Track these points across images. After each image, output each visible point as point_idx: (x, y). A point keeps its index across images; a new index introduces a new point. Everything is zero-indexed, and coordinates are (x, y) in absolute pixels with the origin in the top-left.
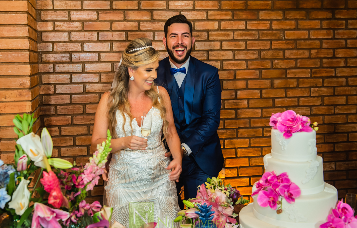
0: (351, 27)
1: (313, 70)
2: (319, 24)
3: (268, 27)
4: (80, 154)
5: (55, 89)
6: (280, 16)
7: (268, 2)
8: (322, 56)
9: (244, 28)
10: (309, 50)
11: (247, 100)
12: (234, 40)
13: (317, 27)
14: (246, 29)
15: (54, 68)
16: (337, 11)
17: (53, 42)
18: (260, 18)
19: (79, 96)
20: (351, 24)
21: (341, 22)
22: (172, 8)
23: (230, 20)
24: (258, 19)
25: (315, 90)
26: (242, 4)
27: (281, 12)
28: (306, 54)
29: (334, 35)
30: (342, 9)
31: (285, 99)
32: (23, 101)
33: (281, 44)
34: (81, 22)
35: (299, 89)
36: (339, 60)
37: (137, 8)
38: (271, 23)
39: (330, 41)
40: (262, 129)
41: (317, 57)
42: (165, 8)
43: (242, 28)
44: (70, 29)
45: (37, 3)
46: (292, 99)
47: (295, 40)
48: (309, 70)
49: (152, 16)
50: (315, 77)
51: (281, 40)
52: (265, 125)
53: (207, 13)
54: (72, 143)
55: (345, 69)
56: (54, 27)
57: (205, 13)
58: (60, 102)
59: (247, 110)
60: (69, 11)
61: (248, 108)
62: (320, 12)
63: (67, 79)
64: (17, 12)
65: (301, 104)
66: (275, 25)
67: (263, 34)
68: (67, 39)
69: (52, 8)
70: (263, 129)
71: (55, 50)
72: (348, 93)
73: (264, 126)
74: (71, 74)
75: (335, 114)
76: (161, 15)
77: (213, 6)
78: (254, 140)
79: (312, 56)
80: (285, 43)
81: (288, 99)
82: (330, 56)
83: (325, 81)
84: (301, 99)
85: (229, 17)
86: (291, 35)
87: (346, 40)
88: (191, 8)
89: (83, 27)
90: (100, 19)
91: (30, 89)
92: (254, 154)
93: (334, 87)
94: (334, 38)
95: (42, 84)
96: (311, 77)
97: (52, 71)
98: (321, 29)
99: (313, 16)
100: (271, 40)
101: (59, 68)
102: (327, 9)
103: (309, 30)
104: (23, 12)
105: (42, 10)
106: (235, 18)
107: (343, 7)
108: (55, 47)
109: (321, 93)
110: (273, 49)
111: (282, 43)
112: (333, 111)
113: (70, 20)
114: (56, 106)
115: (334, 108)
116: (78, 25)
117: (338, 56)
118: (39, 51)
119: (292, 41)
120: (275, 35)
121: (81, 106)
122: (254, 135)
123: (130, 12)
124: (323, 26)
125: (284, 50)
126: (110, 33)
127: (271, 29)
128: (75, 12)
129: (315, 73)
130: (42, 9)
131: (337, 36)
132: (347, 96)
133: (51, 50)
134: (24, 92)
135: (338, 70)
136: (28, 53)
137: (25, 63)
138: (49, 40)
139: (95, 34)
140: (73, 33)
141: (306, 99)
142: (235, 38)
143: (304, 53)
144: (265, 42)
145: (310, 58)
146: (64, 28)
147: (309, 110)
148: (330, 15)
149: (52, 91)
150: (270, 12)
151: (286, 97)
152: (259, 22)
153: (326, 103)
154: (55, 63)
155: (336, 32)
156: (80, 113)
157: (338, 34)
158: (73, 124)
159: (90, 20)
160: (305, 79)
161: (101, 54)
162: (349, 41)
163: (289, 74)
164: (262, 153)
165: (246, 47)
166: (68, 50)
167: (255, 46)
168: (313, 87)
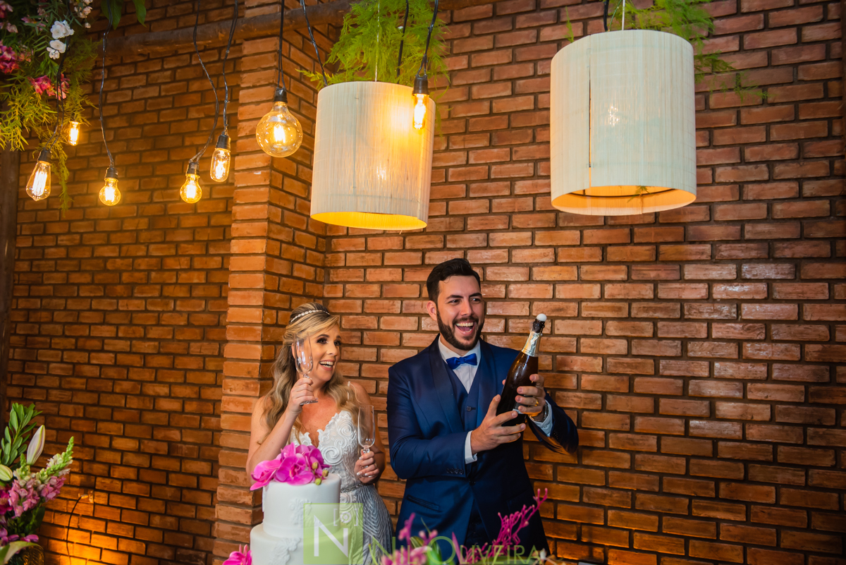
1: (812, 389)
2: (826, 291)
3: (704, 295)
6: (731, 273)
7: (704, 248)
8: (836, 359)
9: (652, 296)
10: (801, 344)
11: (656, 437)
12: (629, 318)
13: (821, 298)
18: (686, 278)
22: (518, 261)
23: (623, 281)
24: (682, 280)
25: (816, 433)
26: (648, 252)
27: (731, 266)
28: (793, 354)
31: (742, 444)
33: (732, 330)
34: (379, 285)
35: (778, 427)
38: (710, 288)
40: (687, 501)
41: (821, 360)
42: (506, 261)
43: (647, 297)
44: (365, 296)
45: (325, 257)
46: (759, 445)
47: (767, 323)
48: (802, 389)
50: (817, 404)
51: (734, 321)
52: (695, 493)
53: (578, 268)
56: (345, 291)
57: (575, 268)
59: (657, 457)
60: (365, 268)
61: (659, 452)
62: (828, 266)
63: (356, 371)
66: (717, 290)
67: (691, 308)
68: (360, 310)
70: (690, 502)
73: (693, 495)
76: (499, 274)
77: (591, 256)
78: (669, 520)
79: (808, 359)
80: (742, 328)
81: (748, 445)
85: (623, 276)
88: (551, 261)
89: (382, 292)
90: (406, 279)
92: (668, 550)
96: (806, 404)
98: (832, 300)
99: (810, 274)
100: (709, 322)
103: (800, 302)
104: (260, 272)
105: (331, 268)
106: (634, 277)
110: (713, 340)
111: (735, 328)
113: (366, 282)
116: (375, 288)
119: (759, 325)
122: (669, 510)
124: (837, 294)
125: (739, 343)
126: (419, 302)
127: (709, 299)
128: (372, 270)
129: (817, 394)
138: (337, 311)
139: (398, 303)
140: (369, 302)
141: (796, 450)
142: (633, 315)
143: (787, 351)
144: (696, 325)
145: (802, 362)
146: (357, 294)
147: (802, 476)
150: (707, 266)
151: (744, 440)
152: (683, 285)
159: (393, 282)
160: (791, 406)
161: (404, 335)
163: (751, 392)
164: (687, 551)
165: (655, 334)
166: (360, 327)
167: (672, 333)
168: (812, 425)
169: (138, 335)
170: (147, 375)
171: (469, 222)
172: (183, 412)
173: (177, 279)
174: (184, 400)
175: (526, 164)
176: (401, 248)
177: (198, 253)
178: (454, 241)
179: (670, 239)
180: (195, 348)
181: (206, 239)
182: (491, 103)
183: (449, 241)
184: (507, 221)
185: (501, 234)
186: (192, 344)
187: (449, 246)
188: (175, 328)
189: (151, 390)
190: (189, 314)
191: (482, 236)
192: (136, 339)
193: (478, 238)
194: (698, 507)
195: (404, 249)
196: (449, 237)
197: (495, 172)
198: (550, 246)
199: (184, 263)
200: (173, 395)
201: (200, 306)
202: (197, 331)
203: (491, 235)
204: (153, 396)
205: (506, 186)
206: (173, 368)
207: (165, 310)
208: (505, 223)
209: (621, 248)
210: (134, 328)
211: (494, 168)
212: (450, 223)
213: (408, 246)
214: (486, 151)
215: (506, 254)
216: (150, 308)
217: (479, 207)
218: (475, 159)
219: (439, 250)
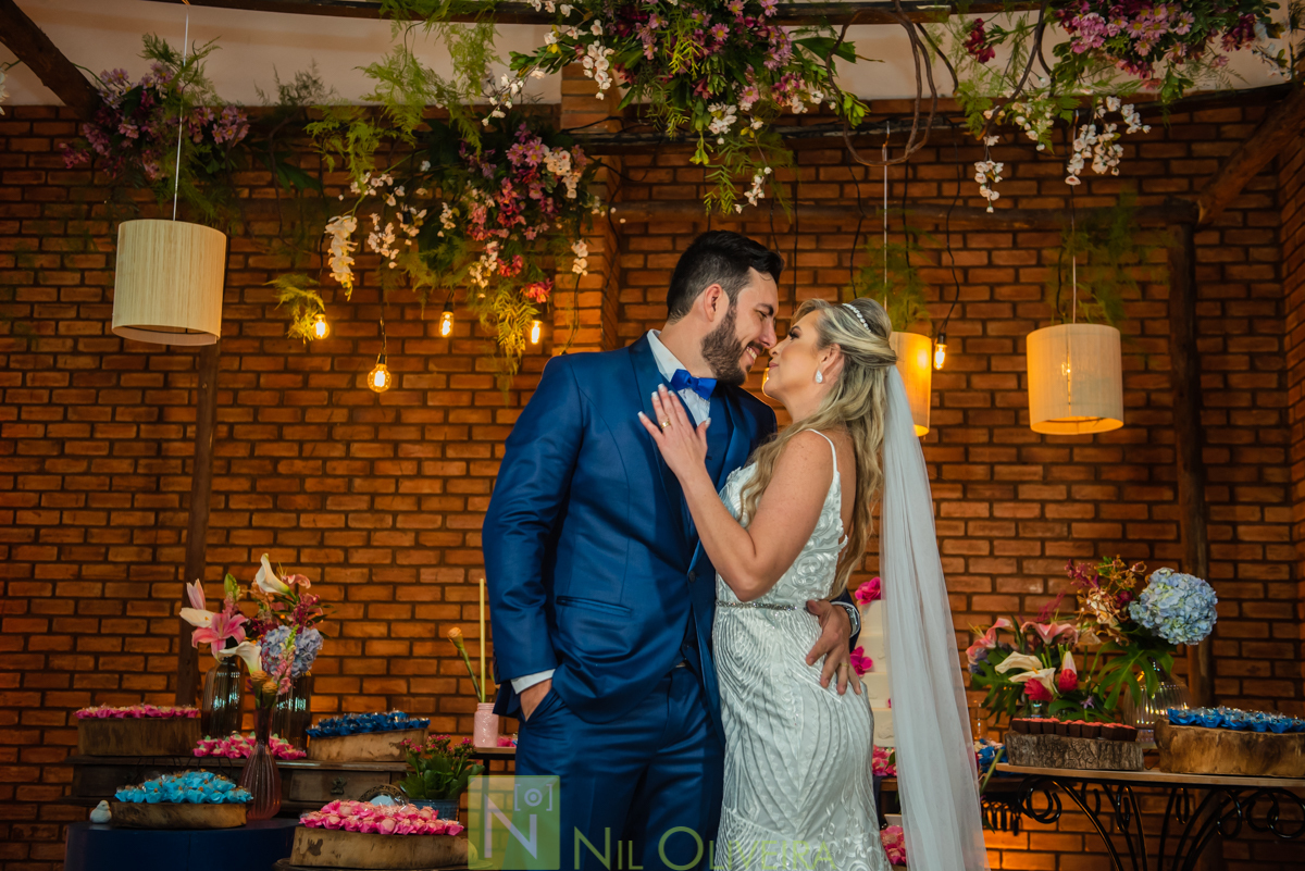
12: (966, 537)
23: (958, 500)
85: (957, 495)
169: (333, 560)
170: (350, 611)
172: (410, 656)
173: (397, 488)
174: (412, 640)
177: (430, 455)
180: (427, 575)
181: (442, 438)
186: (423, 570)
188: (396, 550)
189: (357, 630)
190: (418, 532)
192: (330, 565)
199: (409, 468)
200: (393, 635)
201: (435, 522)
202: (431, 553)
204: (359, 638)
206: (394, 601)
207: (379, 526)
210: (327, 550)
216: (352, 524)
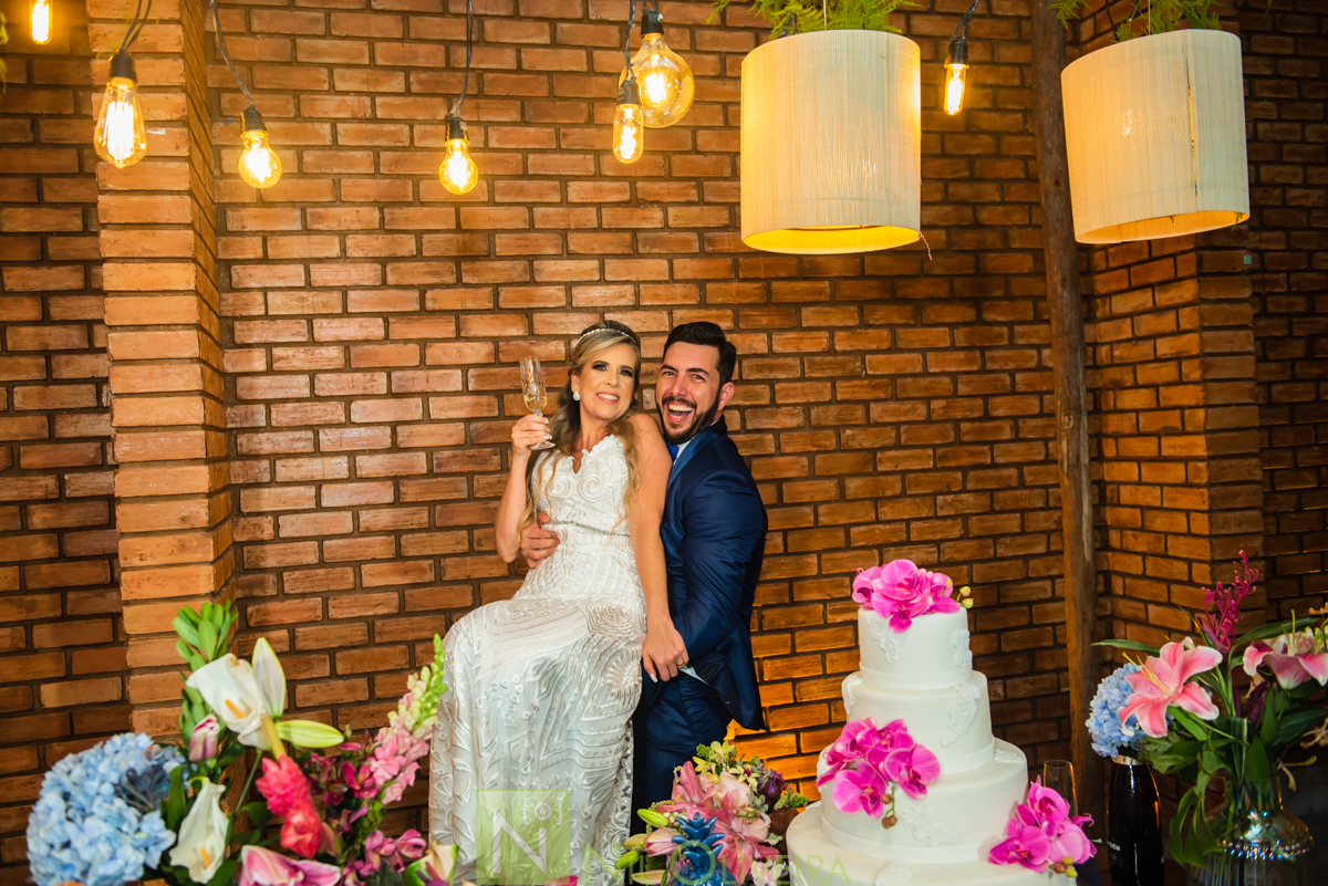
0: (1021, 341)
1: (940, 452)
2: (947, 337)
4: (348, 698)
5: (277, 527)
6: (853, 318)
8: (959, 415)
9: (766, 350)
10: (928, 400)
11: (782, 534)
13: (942, 345)
14: (771, 354)
15: (273, 472)
16: (987, 304)
17: (268, 403)
18: (804, 325)
19: (341, 542)
20: (1023, 335)
21: (997, 329)
22: (582, 304)
24: (799, 328)
25: (945, 501)
26: (757, 291)
27: (853, 308)
28: (921, 412)
29: (984, 364)
30: (998, 298)
31: (875, 527)
32: (191, 564)
33: (858, 389)
34: (342, 347)
35: (909, 500)
36: (998, 423)
37: (490, 306)
38: (832, 337)
39: (976, 377)
40: (821, 606)
41: (946, 418)
42: (564, 303)
43: (759, 352)
44: (314, 366)
45: (221, 299)
46: (892, 525)
47: (893, 377)
48: (931, 452)
49: (531, 325)
50: (944, 469)
51: (858, 377)
52: (829, 595)
53: (670, 314)
54: (326, 670)
55: (1013, 446)
56: (270, 361)
57: (665, 314)
58: (291, 560)
59: (783, 560)
60: (310, 319)
61: (786, 553)
62: (948, 308)
63: (309, 499)
64: (168, 326)
65: (914, 537)
66: (839, 340)
67: (812, 364)
68: (306, 392)
69: (262, 312)
70: (825, 607)
71: (274, 423)
72: (1025, 504)
73: (828, 598)
74: (318, 484)
75: (996, 559)
76: (554, 324)
77: (685, 297)
78: (803, 636)
79: (934, 417)
80: (868, 386)
81: (882, 526)
82: (977, 415)
83: (969, 477)
84: (914, 525)
86: (880, 365)
87: (1012, 373)
88: (631, 303)
89: (348, 359)
90: (392, 336)
91: (208, 529)
92: (804, 672)
93: (992, 491)
94: (983, 371)
95: (241, 514)
96: (935, 469)
97: (267, 478)
98: (953, 348)
99: (932, 317)
100: (833, 380)
101: (285, 470)
102: (963, 300)
103: (923, 351)
104: (186, 326)
105: (235, 318)
107: (999, 293)
108: (274, 416)
109: (960, 506)
110: (838, 403)
111: (861, 386)
112: (991, 551)
113: (314, 342)
114: (279, 572)
115: (995, 543)
116: (334, 353)
117: (995, 413)
118: (230, 426)
119: (884, 381)
120: (842, 365)
121: (349, 570)
122: (804, 623)
123: (471, 317)
125: (866, 403)
126: (420, 374)
127: (831, 351)
128: (324, 322)
129: (944, 457)
130: (237, 314)
131: (989, 366)
132: (1023, 511)
133: (264, 424)
134: (193, 539)
135: (998, 448)
136: (202, 433)
137: (194, 461)
138: (258, 397)
139: (382, 378)
140: (322, 377)
141: (927, 524)
142: (744, 377)
143: (914, 409)
144: (819, 385)
145: (929, 421)
146: (297, 364)
147: (934, 553)
148: (970, 314)
149: (268, 532)
150: (827, 309)
151: (878, 521)
153: (974, 531)
154: (274, 457)
155: (987, 354)
156: (346, 587)
157: (993, 359)
158: (327, 619)
159: (367, 341)
160: (922, 474)
161: (399, 429)
162: (1019, 377)
163: (881, 462)
164: (824, 668)
165: (773, 399)
166: (309, 423)
167: (793, 397)
168: (941, 493)
171: (497, 241)
175: (581, 156)
176: (379, 283)
178: (475, 272)
179: (783, 274)
182: (519, 53)
183: (467, 271)
184: (559, 242)
185: (552, 262)
187: (466, 279)
191: (521, 265)
193: (514, 268)
194: (834, 612)
195: (384, 284)
196: (464, 266)
197: (534, 165)
198: (627, 282)
203: (536, 263)
205: (554, 188)
208: (556, 246)
209: (723, 285)
211: (531, 157)
212: (464, 243)
213: (391, 279)
214: (517, 129)
215: (562, 294)
217: (511, 219)
218: (498, 141)
219: (448, 286)
